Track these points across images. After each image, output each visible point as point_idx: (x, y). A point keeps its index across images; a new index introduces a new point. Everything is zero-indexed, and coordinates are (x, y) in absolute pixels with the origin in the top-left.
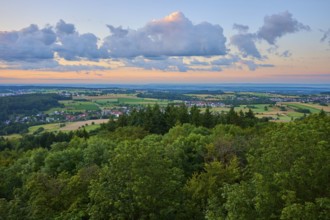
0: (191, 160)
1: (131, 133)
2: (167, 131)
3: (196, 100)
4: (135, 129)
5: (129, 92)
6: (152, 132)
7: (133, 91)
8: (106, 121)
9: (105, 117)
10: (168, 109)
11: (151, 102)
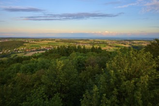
0: (79, 66)
1: (55, 56)
2: (69, 55)
3: (79, 43)
4: (56, 54)
5: (52, 40)
6: (63, 56)
7: (54, 40)
8: (44, 52)
9: (43, 50)
10: (69, 47)
11: (62, 44)
